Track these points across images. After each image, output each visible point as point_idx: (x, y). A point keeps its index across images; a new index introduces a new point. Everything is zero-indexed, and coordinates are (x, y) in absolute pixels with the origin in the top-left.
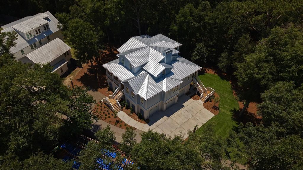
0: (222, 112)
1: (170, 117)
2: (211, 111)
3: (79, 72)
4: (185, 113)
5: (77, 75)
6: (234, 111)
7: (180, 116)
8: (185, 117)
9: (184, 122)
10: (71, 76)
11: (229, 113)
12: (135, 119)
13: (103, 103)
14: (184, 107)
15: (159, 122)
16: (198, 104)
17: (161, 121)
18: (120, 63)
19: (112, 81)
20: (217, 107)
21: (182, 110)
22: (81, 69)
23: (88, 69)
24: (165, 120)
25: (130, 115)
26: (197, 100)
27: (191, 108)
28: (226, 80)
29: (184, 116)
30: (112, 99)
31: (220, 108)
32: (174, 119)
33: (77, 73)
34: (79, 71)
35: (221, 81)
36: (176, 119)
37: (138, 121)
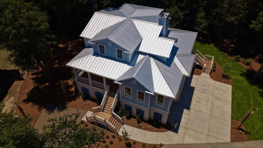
0: (235, 79)
1: (191, 107)
2: (225, 82)
3: (22, 87)
4: (201, 95)
5: (21, 93)
6: (243, 74)
7: (200, 102)
8: (207, 101)
9: (210, 107)
10: (10, 97)
11: (241, 78)
12: (150, 130)
13: (88, 124)
14: (195, 89)
15: (183, 121)
16: (206, 79)
17: (185, 118)
18: (96, 54)
19: (89, 84)
20: (226, 76)
21: (195, 92)
22: (22, 81)
23: (33, 79)
24: (189, 115)
25: (139, 127)
26: (200, 74)
27: (203, 87)
28: (207, 44)
29: (203, 99)
30: (101, 113)
31: (229, 76)
32: (197, 108)
33: (18, 90)
34: (20, 85)
35: (203, 45)
36: (199, 107)
37: (157, 131)
